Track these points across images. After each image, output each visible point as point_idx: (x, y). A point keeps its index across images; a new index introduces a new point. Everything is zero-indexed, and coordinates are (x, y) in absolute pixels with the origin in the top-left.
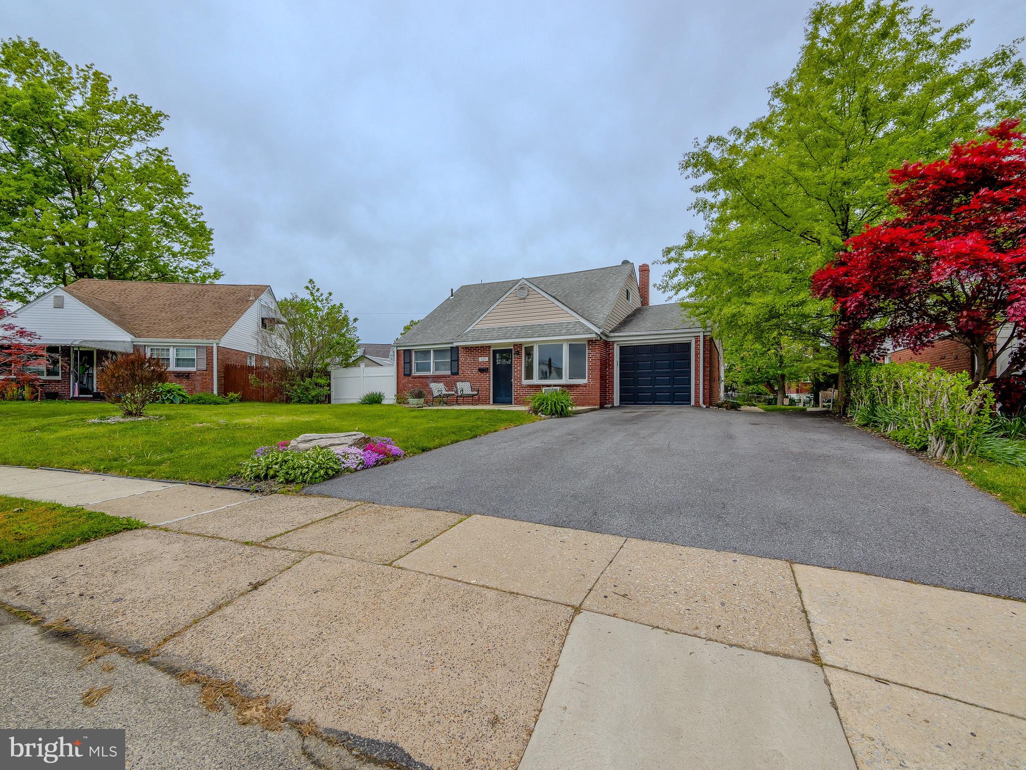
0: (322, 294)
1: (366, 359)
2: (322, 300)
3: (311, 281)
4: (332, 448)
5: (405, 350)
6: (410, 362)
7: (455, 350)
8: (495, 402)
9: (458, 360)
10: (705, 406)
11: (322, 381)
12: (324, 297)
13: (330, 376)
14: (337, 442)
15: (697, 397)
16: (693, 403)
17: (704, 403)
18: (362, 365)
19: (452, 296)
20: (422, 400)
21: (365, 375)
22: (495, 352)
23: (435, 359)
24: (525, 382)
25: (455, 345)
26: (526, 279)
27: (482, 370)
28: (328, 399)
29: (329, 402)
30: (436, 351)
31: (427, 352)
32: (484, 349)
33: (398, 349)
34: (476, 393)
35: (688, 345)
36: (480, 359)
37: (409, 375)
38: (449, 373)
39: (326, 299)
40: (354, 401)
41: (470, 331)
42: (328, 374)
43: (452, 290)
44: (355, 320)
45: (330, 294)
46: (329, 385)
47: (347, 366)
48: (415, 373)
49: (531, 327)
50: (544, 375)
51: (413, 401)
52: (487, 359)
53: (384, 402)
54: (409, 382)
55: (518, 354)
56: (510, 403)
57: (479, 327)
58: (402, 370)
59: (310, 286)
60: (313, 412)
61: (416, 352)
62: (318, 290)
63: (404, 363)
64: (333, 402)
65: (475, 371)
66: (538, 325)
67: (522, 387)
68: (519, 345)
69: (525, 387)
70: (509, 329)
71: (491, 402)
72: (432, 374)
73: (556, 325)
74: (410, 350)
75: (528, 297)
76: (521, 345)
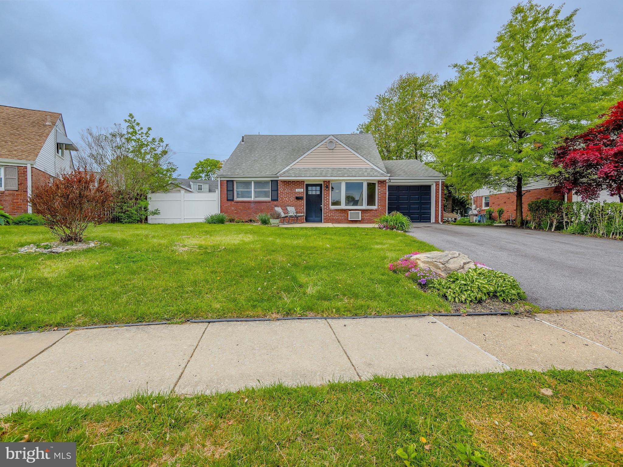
0: (142, 129)
3: (131, 115)
5: (227, 181)
6: (233, 190)
7: (275, 183)
8: (307, 221)
9: (277, 190)
10: (442, 223)
12: (144, 131)
13: (147, 199)
15: (437, 217)
17: (441, 221)
18: (183, 192)
19: (243, 142)
21: (185, 199)
22: (308, 186)
23: (255, 188)
24: (333, 207)
25: (275, 179)
26: (333, 135)
27: (297, 198)
28: (145, 219)
29: (147, 222)
30: (256, 183)
31: (248, 184)
32: (299, 183)
33: (222, 179)
36: (297, 190)
37: (233, 200)
38: (269, 199)
39: (146, 133)
41: (289, 170)
42: (144, 199)
45: (149, 129)
48: (236, 199)
49: (339, 169)
50: (349, 204)
52: (301, 190)
54: (231, 205)
55: (327, 188)
56: (321, 221)
57: (296, 167)
58: (225, 196)
59: (130, 120)
61: (237, 182)
62: (138, 124)
63: (227, 191)
64: (150, 221)
65: (293, 198)
66: (344, 168)
67: (330, 211)
68: (328, 181)
69: (333, 211)
70: (322, 169)
71: (305, 221)
72: (253, 199)
73: (357, 169)
74: (233, 181)
75: (335, 149)
76: (329, 181)
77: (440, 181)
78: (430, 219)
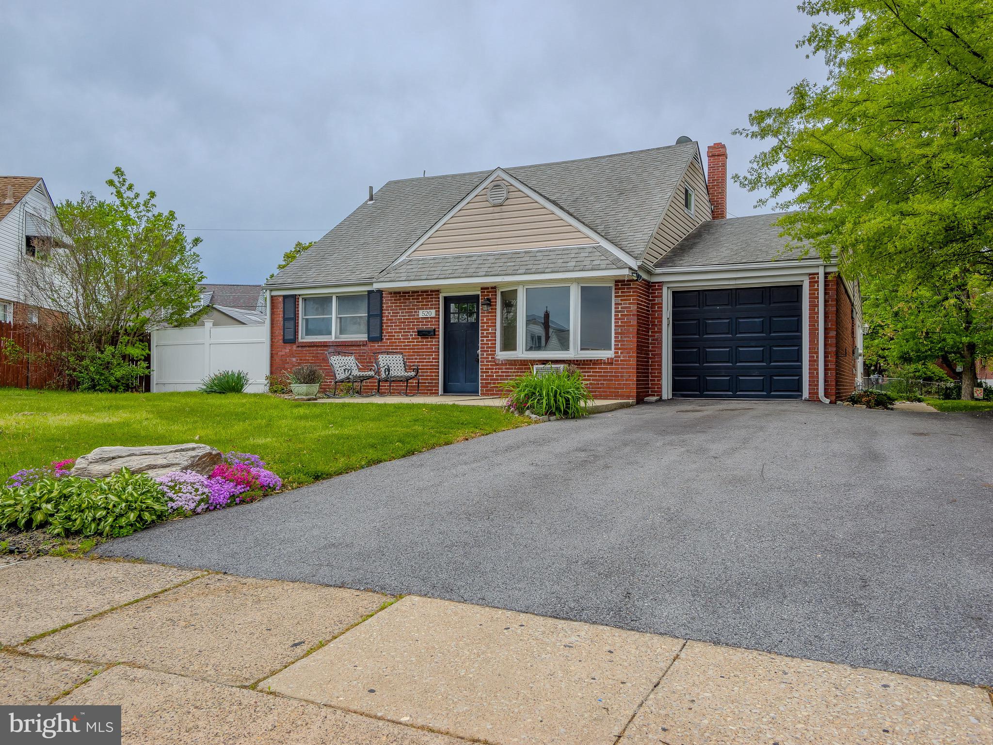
1: (215, 313)
2: (138, 205)
3: (118, 172)
4: (151, 473)
5: (285, 297)
6: (295, 319)
7: (375, 298)
8: (447, 391)
9: (381, 315)
10: (827, 401)
11: (135, 351)
12: (141, 200)
13: (149, 341)
14: (160, 461)
15: (813, 383)
16: (806, 394)
17: (826, 395)
18: (209, 324)
19: (371, 199)
20: (315, 388)
21: (212, 341)
22: (448, 300)
23: (339, 311)
24: (502, 355)
25: (376, 286)
26: (504, 170)
27: (423, 334)
28: (145, 383)
29: (148, 389)
30: (341, 298)
31: (324, 301)
32: (427, 295)
33: (274, 293)
34: (413, 374)
35: (797, 289)
36: (422, 314)
37: (294, 341)
38: (364, 337)
39: (146, 204)
40: (193, 388)
41: (403, 263)
42: (145, 339)
43: (371, 188)
44: (197, 241)
45: (153, 195)
46: (148, 359)
47: (181, 324)
48: (303, 338)
49: (513, 256)
50: (535, 343)
51: (300, 389)
52: (433, 313)
53: (248, 389)
54: (292, 355)
55: (490, 305)
56: (474, 392)
57: (418, 255)
58: (279, 332)
59: (116, 179)
60: (118, 408)
61: (305, 300)
62: (130, 188)
63: (285, 319)
64: (154, 388)
65: (412, 334)
66: (526, 252)
67: (497, 365)
68: (492, 288)
69: (502, 364)
70: (473, 259)
71: (441, 391)
72: (333, 339)
73: (557, 253)
74: (294, 297)
75: (507, 203)
76: (495, 288)
77: (821, 271)
78: (799, 389)
